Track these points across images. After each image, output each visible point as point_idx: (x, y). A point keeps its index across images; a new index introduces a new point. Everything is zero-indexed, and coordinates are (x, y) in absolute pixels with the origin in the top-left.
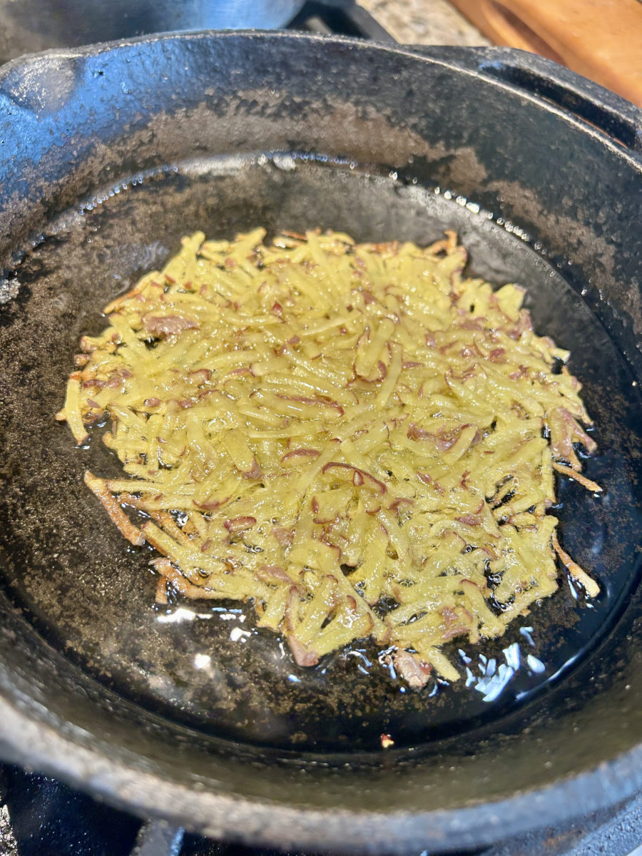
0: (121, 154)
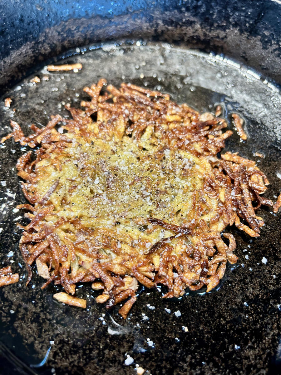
0: (205, 35)
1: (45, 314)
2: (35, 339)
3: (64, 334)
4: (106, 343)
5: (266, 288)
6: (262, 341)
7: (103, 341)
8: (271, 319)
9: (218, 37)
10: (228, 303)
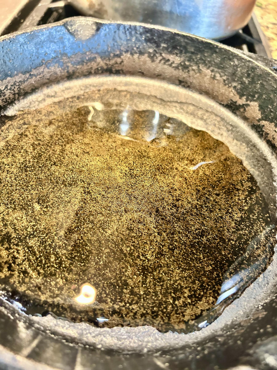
9: (116, 63)
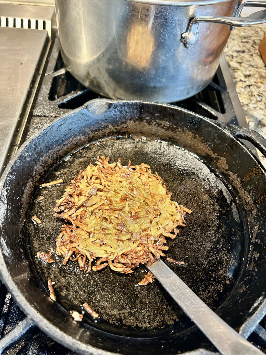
1: (133, 310)
2: (137, 323)
3: (147, 312)
4: (166, 304)
5: (212, 242)
6: (223, 264)
7: (164, 304)
8: (221, 254)
9: (123, 127)
10: (202, 257)
